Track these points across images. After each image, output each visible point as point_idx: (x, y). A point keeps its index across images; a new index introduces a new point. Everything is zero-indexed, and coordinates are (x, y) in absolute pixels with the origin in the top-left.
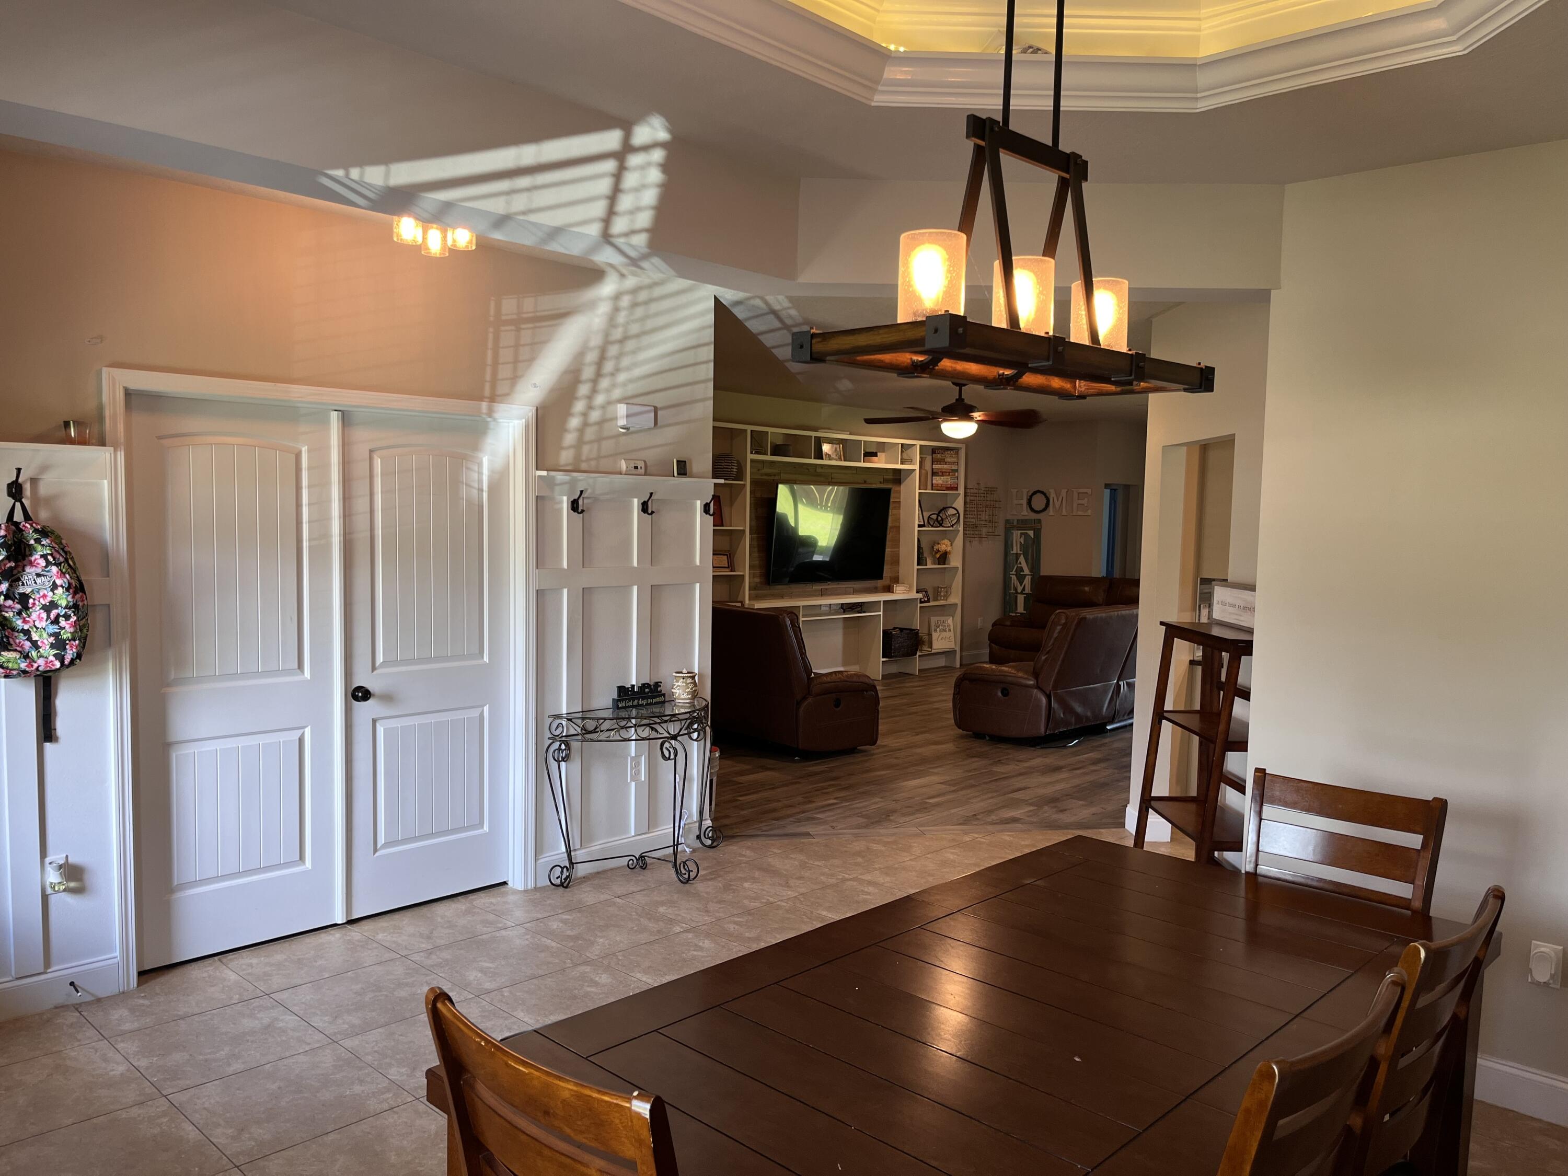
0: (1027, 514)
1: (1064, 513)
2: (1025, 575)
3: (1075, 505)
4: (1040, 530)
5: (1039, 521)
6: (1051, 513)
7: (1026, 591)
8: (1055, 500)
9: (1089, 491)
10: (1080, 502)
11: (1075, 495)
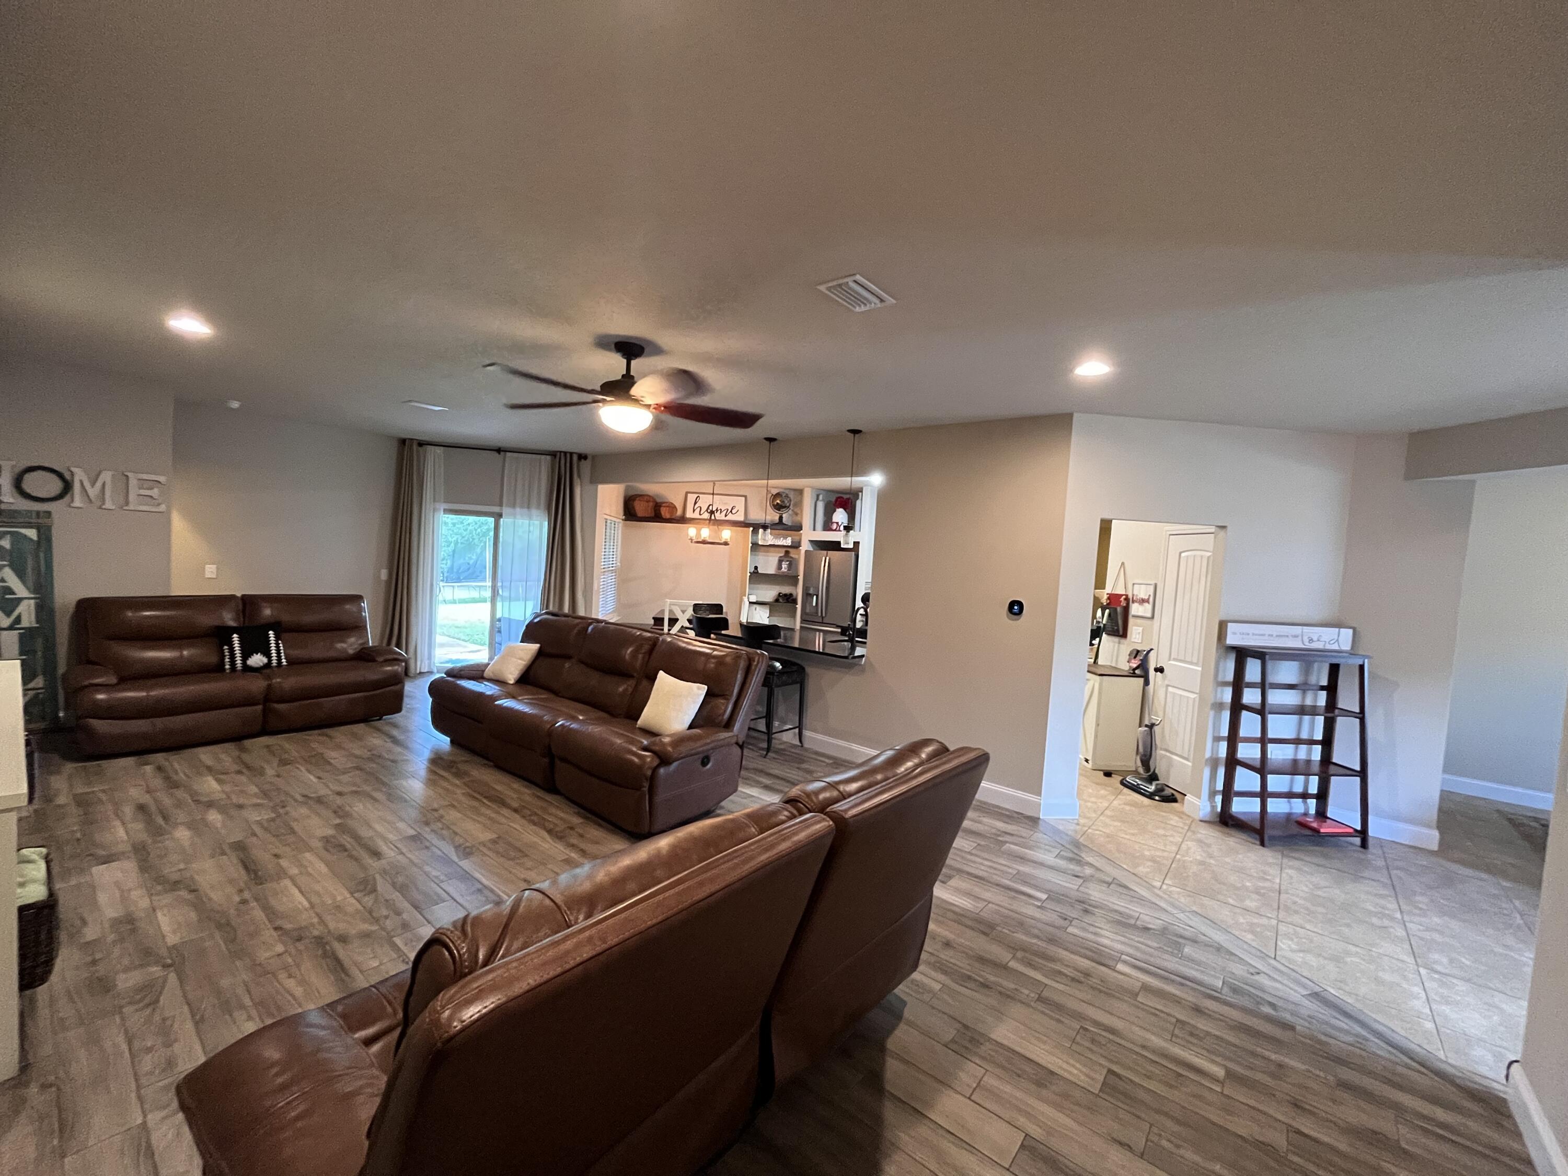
0: (11, 500)
1: (108, 504)
2: (21, 599)
3: (132, 497)
4: (49, 528)
5: (48, 514)
6: (77, 503)
7: (25, 623)
8: (87, 485)
9: (162, 479)
10: (143, 492)
11: (133, 482)
